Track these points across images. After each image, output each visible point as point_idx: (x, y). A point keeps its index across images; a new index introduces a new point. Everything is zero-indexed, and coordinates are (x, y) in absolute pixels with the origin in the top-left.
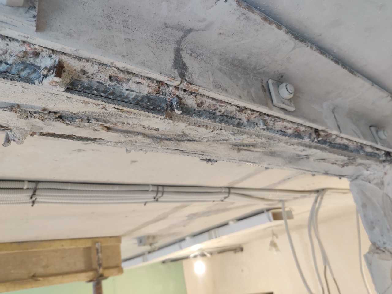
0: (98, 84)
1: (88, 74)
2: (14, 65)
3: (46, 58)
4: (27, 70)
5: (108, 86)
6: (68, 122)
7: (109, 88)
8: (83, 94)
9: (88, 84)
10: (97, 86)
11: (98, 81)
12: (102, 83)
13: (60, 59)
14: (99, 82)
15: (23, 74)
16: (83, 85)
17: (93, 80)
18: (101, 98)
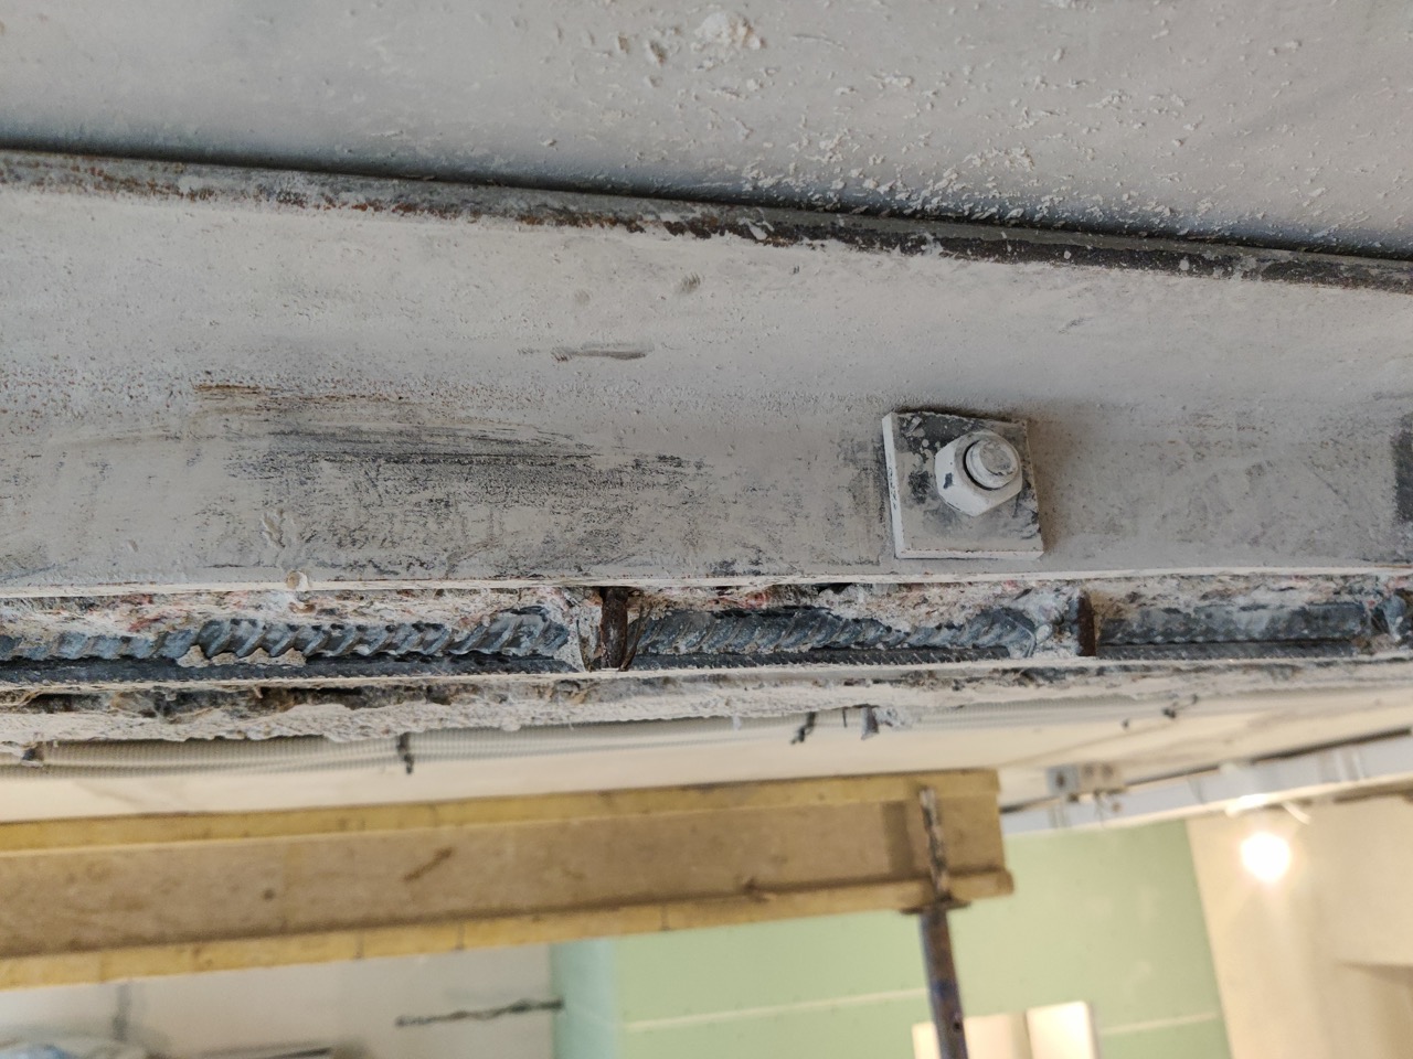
0: (1166, 616)
1: (1142, 600)
2: (967, 626)
3: (1045, 593)
4: (997, 630)
5: (1193, 615)
6: (1041, 681)
7: (1195, 619)
8: (1126, 650)
9: (1141, 626)
10: (1164, 625)
11: (1167, 606)
12: (1176, 611)
13: (1082, 591)
14: (1169, 611)
15: (985, 640)
16: (1129, 629)
17: (1152, 608)
18: (1173, 650)
